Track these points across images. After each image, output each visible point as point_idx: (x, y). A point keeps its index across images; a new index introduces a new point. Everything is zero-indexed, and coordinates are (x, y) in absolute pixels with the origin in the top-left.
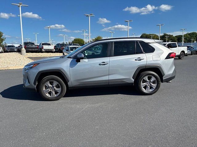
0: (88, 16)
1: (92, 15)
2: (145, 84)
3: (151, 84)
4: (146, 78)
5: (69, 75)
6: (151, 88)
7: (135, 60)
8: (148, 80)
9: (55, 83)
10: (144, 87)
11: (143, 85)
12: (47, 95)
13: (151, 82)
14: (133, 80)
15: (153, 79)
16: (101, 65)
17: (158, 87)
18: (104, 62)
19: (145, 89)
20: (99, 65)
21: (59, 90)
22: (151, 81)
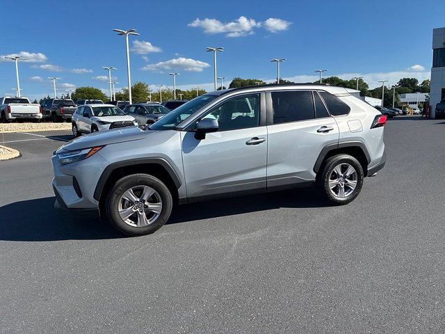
0: (122, 34)
1: (132, 31)
2: (335, 181)
3: (346, 182)
4: (338, 169)
5: (182, 171)
6: (347, 188)
7: (318, 131)
8: (341, 174)
9: (148, 192)
10: (333, 189)
11: (332, 183)
12: (128, 222)
13: (345, 177)
14: (315, 175)
15: (351, 171)
16: (250, 144)
17: (359, 186)
18: (257, 138)
19: (337, 193)
20: (247, 144)
21: (156, 207)
22: (348, 175)
